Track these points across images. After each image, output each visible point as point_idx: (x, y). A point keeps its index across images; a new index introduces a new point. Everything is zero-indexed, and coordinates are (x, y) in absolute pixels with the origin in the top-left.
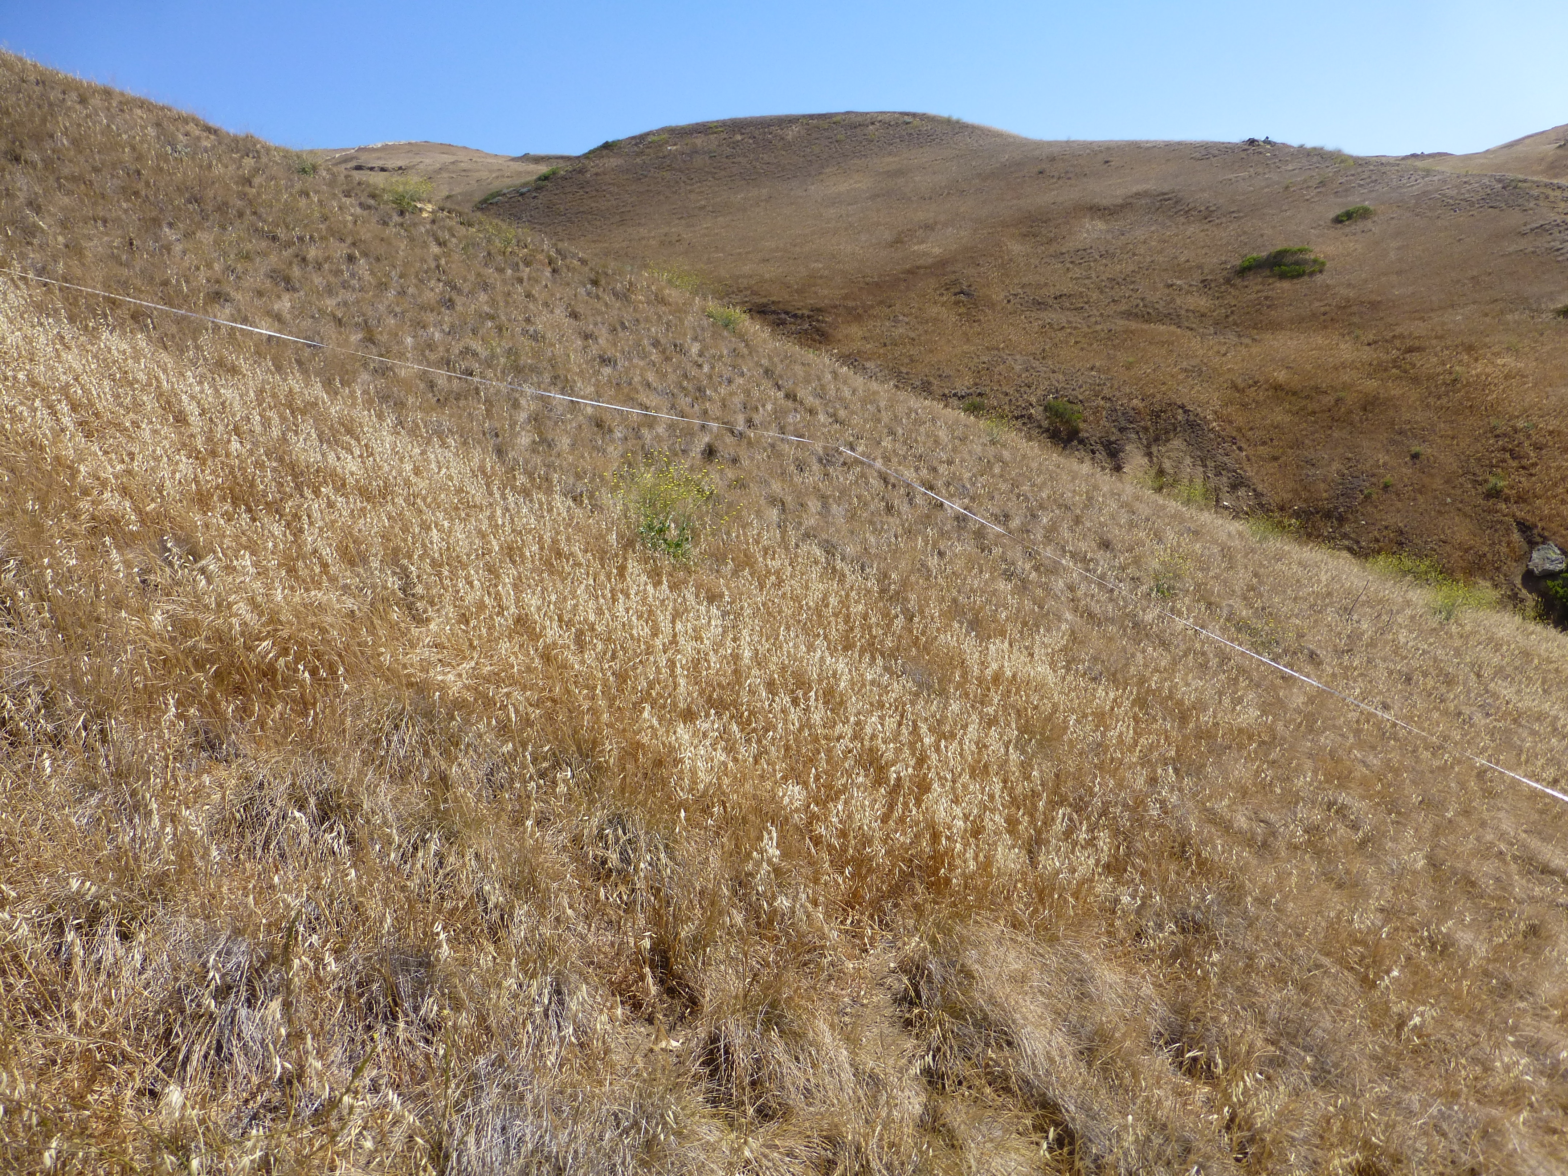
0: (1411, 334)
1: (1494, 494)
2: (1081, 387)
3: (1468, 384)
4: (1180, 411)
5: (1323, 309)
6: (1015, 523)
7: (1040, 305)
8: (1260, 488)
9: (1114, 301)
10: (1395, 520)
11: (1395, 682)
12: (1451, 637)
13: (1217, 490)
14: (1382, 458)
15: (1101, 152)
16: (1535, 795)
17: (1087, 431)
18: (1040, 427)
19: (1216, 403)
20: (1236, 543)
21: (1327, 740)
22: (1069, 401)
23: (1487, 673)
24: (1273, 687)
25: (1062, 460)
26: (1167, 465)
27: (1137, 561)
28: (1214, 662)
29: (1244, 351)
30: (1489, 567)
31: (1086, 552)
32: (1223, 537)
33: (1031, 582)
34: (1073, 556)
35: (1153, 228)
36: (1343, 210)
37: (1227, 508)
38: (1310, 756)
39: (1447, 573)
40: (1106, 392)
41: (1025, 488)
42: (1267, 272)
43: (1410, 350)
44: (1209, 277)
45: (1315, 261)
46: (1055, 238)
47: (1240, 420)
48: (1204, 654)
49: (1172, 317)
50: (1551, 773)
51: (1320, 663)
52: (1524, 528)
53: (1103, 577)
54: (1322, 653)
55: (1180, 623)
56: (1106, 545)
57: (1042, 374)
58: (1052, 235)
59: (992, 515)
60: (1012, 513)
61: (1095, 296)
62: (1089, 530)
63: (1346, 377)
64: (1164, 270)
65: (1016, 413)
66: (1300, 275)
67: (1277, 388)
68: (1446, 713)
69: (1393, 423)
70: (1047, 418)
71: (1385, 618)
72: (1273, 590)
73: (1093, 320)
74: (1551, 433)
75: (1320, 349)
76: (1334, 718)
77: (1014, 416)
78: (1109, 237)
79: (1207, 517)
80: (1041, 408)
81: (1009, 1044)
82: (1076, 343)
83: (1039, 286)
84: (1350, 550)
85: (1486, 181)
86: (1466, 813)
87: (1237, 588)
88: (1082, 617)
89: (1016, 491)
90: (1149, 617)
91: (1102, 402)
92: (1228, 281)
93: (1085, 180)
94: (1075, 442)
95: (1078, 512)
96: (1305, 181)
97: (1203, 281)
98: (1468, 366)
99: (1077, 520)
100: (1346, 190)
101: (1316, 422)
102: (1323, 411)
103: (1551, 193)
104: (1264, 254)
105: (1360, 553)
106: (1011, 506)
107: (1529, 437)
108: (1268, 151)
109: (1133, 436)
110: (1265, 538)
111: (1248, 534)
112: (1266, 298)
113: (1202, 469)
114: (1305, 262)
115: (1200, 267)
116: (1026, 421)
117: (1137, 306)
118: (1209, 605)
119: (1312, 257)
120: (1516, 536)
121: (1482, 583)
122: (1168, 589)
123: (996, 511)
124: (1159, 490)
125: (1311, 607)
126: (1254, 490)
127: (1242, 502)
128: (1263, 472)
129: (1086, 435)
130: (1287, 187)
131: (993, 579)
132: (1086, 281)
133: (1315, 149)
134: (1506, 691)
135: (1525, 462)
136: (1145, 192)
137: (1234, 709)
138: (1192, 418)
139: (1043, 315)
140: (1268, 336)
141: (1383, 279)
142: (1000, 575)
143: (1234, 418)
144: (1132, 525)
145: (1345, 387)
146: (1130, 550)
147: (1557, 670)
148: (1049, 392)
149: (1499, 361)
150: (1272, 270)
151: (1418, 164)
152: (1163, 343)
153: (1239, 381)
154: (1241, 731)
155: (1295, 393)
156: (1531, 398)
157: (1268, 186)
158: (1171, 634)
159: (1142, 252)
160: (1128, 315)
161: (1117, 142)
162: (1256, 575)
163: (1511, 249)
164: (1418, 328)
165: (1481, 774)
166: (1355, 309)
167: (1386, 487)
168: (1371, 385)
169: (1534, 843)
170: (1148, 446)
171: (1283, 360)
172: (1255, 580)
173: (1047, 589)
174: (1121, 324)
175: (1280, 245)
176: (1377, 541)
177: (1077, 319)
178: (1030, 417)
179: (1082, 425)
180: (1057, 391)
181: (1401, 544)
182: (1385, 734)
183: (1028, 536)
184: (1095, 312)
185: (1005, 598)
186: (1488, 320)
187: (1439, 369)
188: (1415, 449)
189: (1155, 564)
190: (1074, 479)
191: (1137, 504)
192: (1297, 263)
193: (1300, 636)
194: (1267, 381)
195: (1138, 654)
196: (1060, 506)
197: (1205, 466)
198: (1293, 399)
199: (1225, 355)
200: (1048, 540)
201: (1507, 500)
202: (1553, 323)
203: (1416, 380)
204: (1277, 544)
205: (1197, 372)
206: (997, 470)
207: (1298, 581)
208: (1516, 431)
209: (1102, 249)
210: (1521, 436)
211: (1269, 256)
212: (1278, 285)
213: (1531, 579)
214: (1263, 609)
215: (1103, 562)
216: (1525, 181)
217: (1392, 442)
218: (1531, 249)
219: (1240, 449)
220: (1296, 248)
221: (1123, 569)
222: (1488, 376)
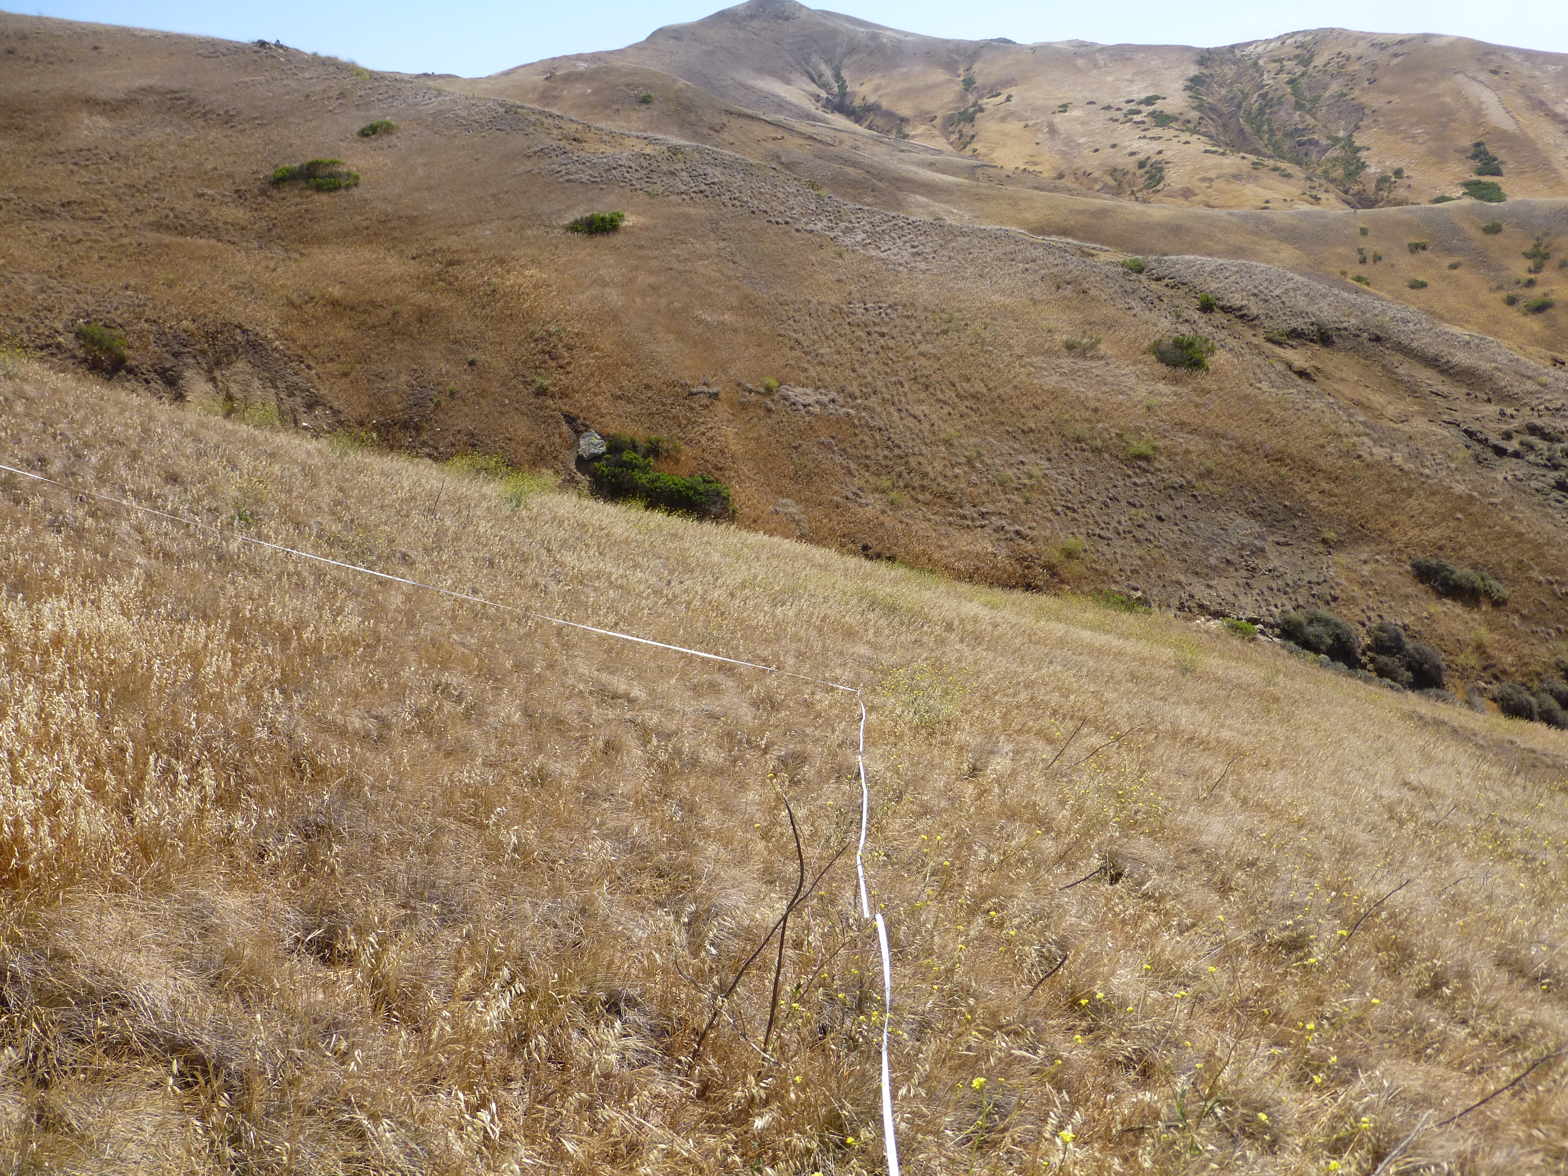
0: (449, 248)
1: (542, 392)
2: (116, 309)
3: (505, 294)
4: (238, 331)
5: (364, 223)
6: (56, 466)
7: (44, 213)
8: (336, 405)
9: (137, 210)
10: (466, 424)
11: (481, 568)
12: (523, 521)
13: (293, 411)
14: (444, 367)
15: (87, 35)
16: (602, 639)
17: (134, 359)
18: (74, 357)
19: (275, 321)
20: (317, 460)
21: (426, 631)
22: (105, 325)
23: (555, 547)
24: (372, 593)
25: (106, 392)
26: (234, 389)
27: (211, 492)
28: (310, 581)
29: (294, 266)
30: (549, 458)
31: (150, 489)
32: (301, 456)
33: (89, 531)
34: (136, 495)
35: (168, 130)
36: (368, 124)
37: (305, 428)
38: (415, 649)
39: (513, 465)
40: (149, 313)
41: (63, 426)
42: (303, 184)
43: (451, 263)
44: (243, 187)
45: (349, 175)
46: (48, 134)
47: (303, 337)
48: (298, 574)
49: (210, 230)
50: (611, 619)
51: (413, 563)
52: (570, 419)
53: (174, 512)
54: (413, 554)
55: (268, 547)
56: (173, 478)
57: (64, 295)
58: (42, 129)
59: (21, 460)
60: (50, 454)
61: (113, 204)
62: (151, 464)
63: (398, 290)
64: (190, 178)
65: (38, 342)
66: (337, 188)
67: (335, 303)
68: (525, 587)
69: (448, 333)
70: (81, 346)
71: (465, 513)
72: (360, 501)
73: (117, 232)
74: (577, 335)
75: (369, 263)
76: (431, 610)
77: (37, 347)
78: (117, 136)
79: (283, 439)
80: (71, 336)
81: (123, 1006)
82: (101, 258)
83: (37, 191)
84: (429, 456)
85: (490, 104)
86: (551, 666)
87: (323, 505)
88: (157, 558)
89: (51, 430)
90: (234, 547)
91: (146, 326)
92: (263, 192)
93: (73, 67)
94: (123, 373)
95: (134, 446)
96: (325, 91)
97: (237, 192)
98: (503, 277)
99: (135, 456)
100: (367, 104)
101: (377, 336)
102: (383, 325)
103: (545, 121)
104: (296, 165)
105: (439, 457)
106: (47, 447)
107: (561, 340)
108: (281, 55)
109: (191, 361)
110: (346, 454)
111: (327, 450)
112: (307, 211)
113: (273, 391)
114: (339, 174)
115: (230, 176)
116: (54, 351)
117: (167, 216)
118: (297, 525)
119: (345, 170)
120: (565, 427)
121: (543, 470)
122: (252, 514)
123: (27, 455)
124: (227, 415)
125: (398, 513)
126: (331, 408)
127: (320, 422)
128: (336, 389)
129: (134, 363)
130: (307, 96)
131: (35, 533)
132: (98, 187)
133: (329, 58)
134: (570, 558)
135: (562, 362)
136: (151, 87)
137: (334, 622)
138: (252, 338)
139: (49, 225)
140: (316, 250)
141: (416, 195)
142: (46, 527)
143: (297, 335)
144: (199, 454)
145: (399, 300)
146: (202, 480)
147: (607, 535)
148: (78, 316)
149: (527, 273)
150: (307, 182)
151: (430, 83)
152: (205, 259)
153: (294, 297)
154: (344, 640)
155: (352, 308)
156: (557, 304)
157: (288, 93)
158: (261, 561)
159: (161, 156)
160: (158, 226)
161: (104, 26)
162: (341, 489)
163: (521, 170)
164: (454, 242)
165: (559, 632)
166: (395, 223)
167: (452, 394)
168: (422, 298)
169: (604, 677)
170: (210, 371)
171: (335, 275)
172: (340, 495)
173: (111, 536)
174: (151, 236)
175: (311, 157)
176: (453, 445)
177: (95, 231)
178: (59, 346)
179: (127, 353)
180: (88, 315)
181: (474, 445)
182: (477, 614)
183: (76, 481)
184: (117, 222)
185: (56, 552)
186: (512, 234)
187: (479, 281)
188: (471, 357)
189: (233, 492)
190: (122, 412)
191: (203, 433)
192: (331, 176)
193: (391, 541)
194: (323, 297)
195: (228, 586)
196: (110, 443)
197: (276, 387)
198: (352, 313)
199: (274, 270)
200: (101, 480)
201: (552, 396)
202: (564, 238)
203: (460, 292)
204: (357, 457)
205: (246, 288)
206: (19, 408)
207: (382, 490)
208: (550, 335)
209: (110, 150)
210: (554, 339)
211: (302, 167)
212: (316, 197)
213: (583, 463)
214: (352, 521)
215: (172, 497)
216: (522, 107)
217: (451, 351)
218: (536, 171)
219: (309, 367)
220: (327, 160)
221: (198, 500)
222: (520, 286)
